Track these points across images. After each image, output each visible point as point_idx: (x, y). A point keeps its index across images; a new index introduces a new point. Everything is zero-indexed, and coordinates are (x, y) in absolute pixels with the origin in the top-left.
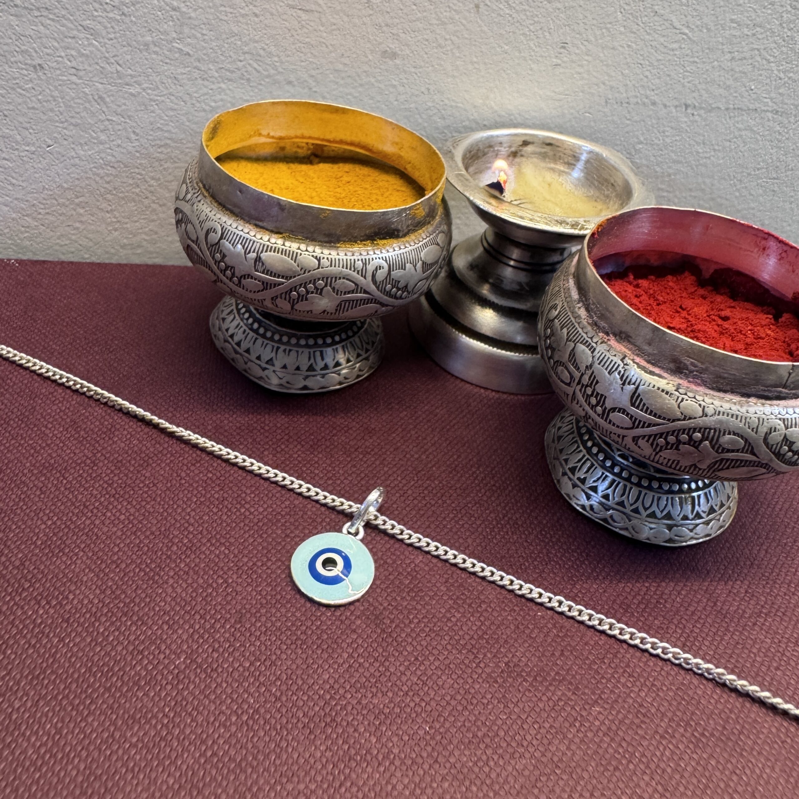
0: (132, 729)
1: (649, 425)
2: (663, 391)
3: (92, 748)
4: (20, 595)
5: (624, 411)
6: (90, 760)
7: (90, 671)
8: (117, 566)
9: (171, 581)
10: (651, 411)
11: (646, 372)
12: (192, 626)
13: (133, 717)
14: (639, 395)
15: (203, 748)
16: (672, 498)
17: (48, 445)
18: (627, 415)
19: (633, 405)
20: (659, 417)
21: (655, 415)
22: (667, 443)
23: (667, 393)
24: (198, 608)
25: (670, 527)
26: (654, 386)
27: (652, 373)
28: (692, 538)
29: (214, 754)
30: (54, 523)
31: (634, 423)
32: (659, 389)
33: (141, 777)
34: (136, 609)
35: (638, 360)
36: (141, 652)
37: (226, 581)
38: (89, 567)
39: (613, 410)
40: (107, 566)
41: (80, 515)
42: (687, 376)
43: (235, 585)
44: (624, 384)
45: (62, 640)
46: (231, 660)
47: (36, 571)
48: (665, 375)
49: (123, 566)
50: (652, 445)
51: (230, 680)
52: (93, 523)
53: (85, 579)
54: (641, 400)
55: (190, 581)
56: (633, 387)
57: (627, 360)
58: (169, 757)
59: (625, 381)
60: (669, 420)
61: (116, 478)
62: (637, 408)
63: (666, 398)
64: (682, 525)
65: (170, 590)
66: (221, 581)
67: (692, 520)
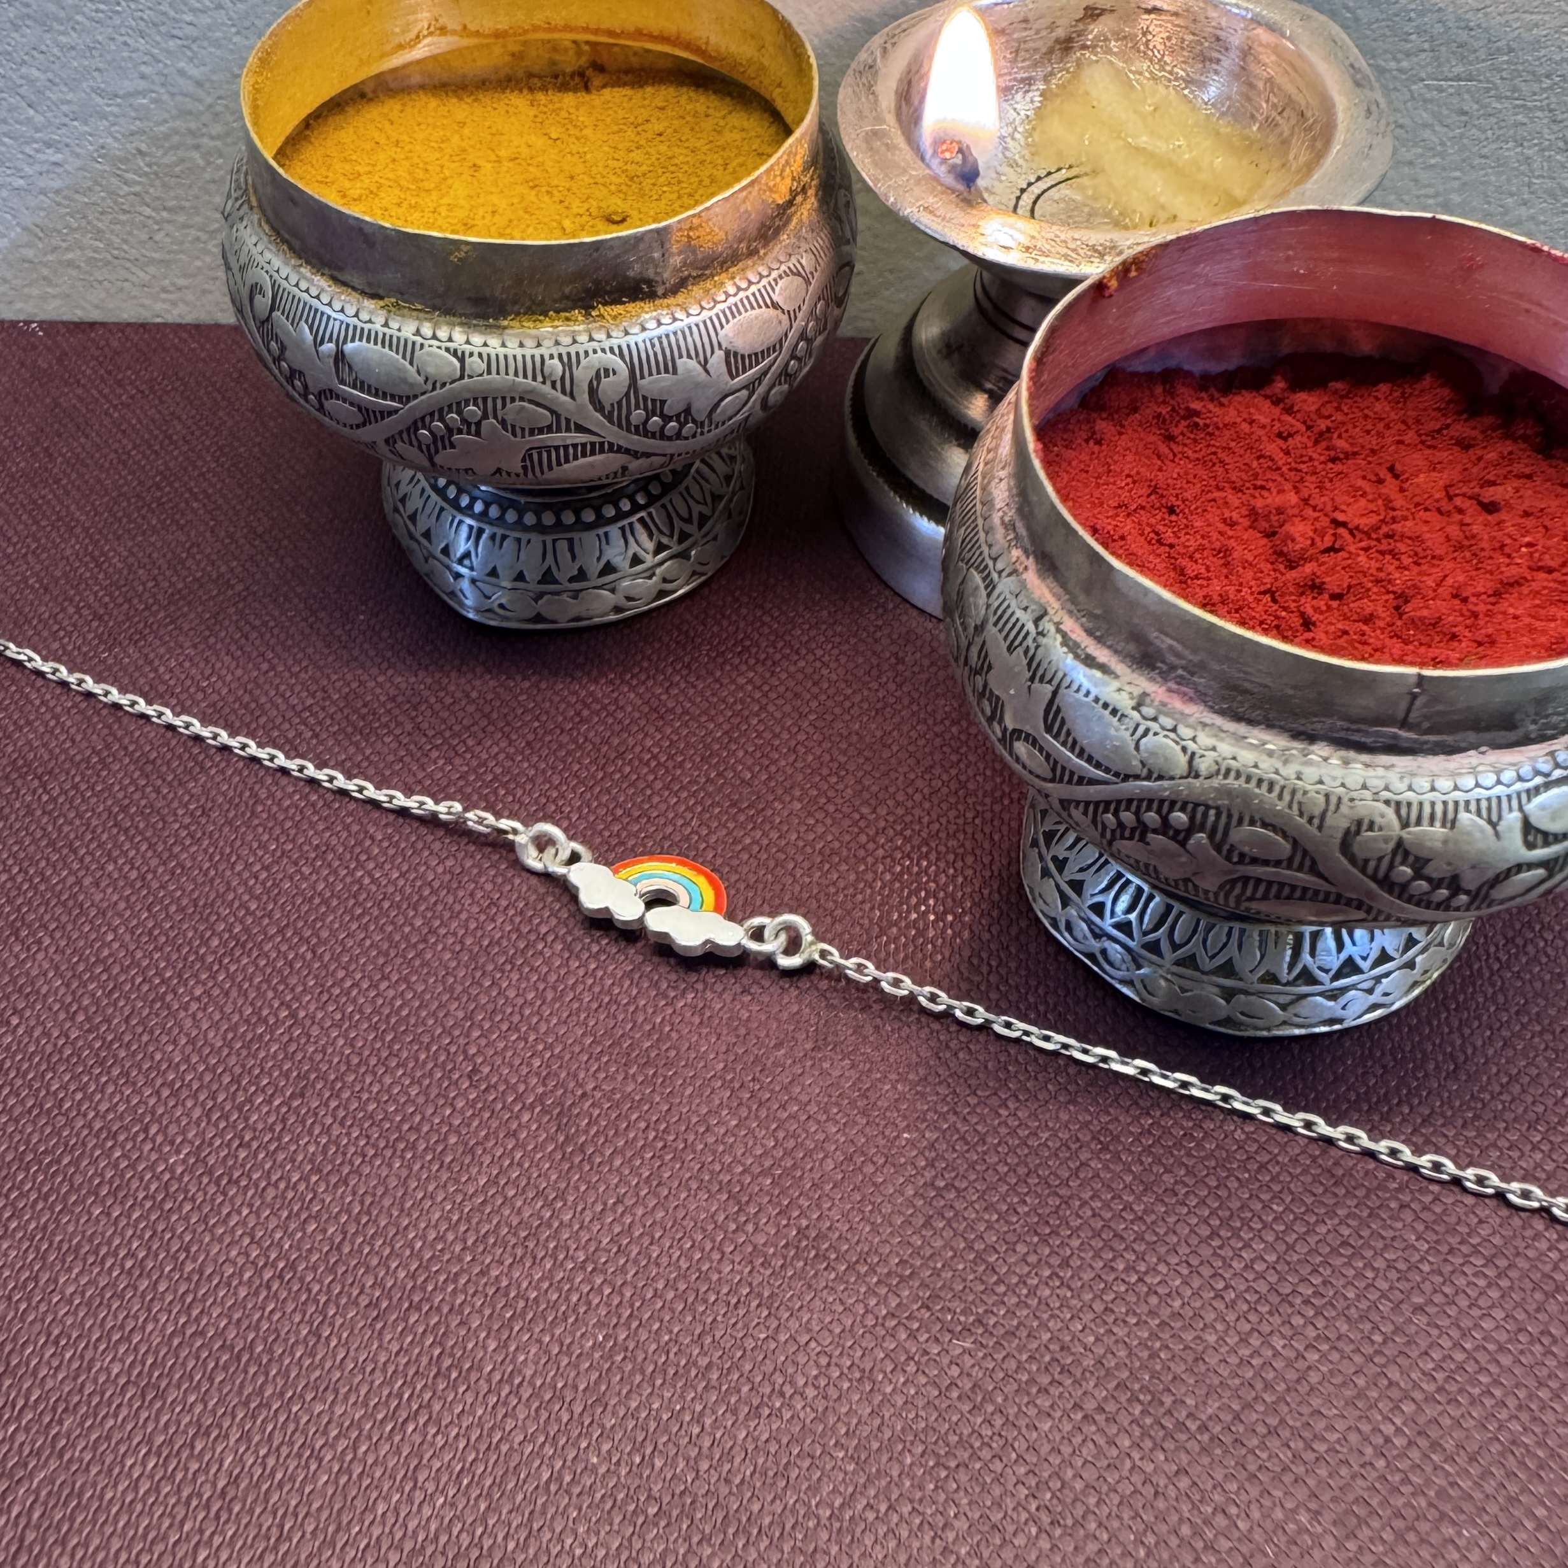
1: (1081, 781)
2: (1105, 706)
5: (1035, 742)
10: (1082, 751)
11: (1077, 657)
14: (1058, 711)
16: (1242, 932)
18: (1041, 750)
19: (1049, 729)
20: (1098, 765)
21: (1089, 760)
22: (1121, 825)
23: (1114, 712)
25: (1229, 994)
26: (1088, 694)
27: (1089, 661)
28: (1284, 1023)
31: (1054, 770)
32: (1097, 700)
35: (1070, 625)
39: (1017, 734)
42: (1165, 676)
44: (1032, 679)
48: (1119, 667)
50: (1094, 822)
54: (1063, 722)
56: (1049, 689)
57: (1047, 625)
59: (1037, 671)
60: (1117, 775)
62: (1056, 737)
63: (1110, 724)
64: (1261, 994)
67: (1288, 984)
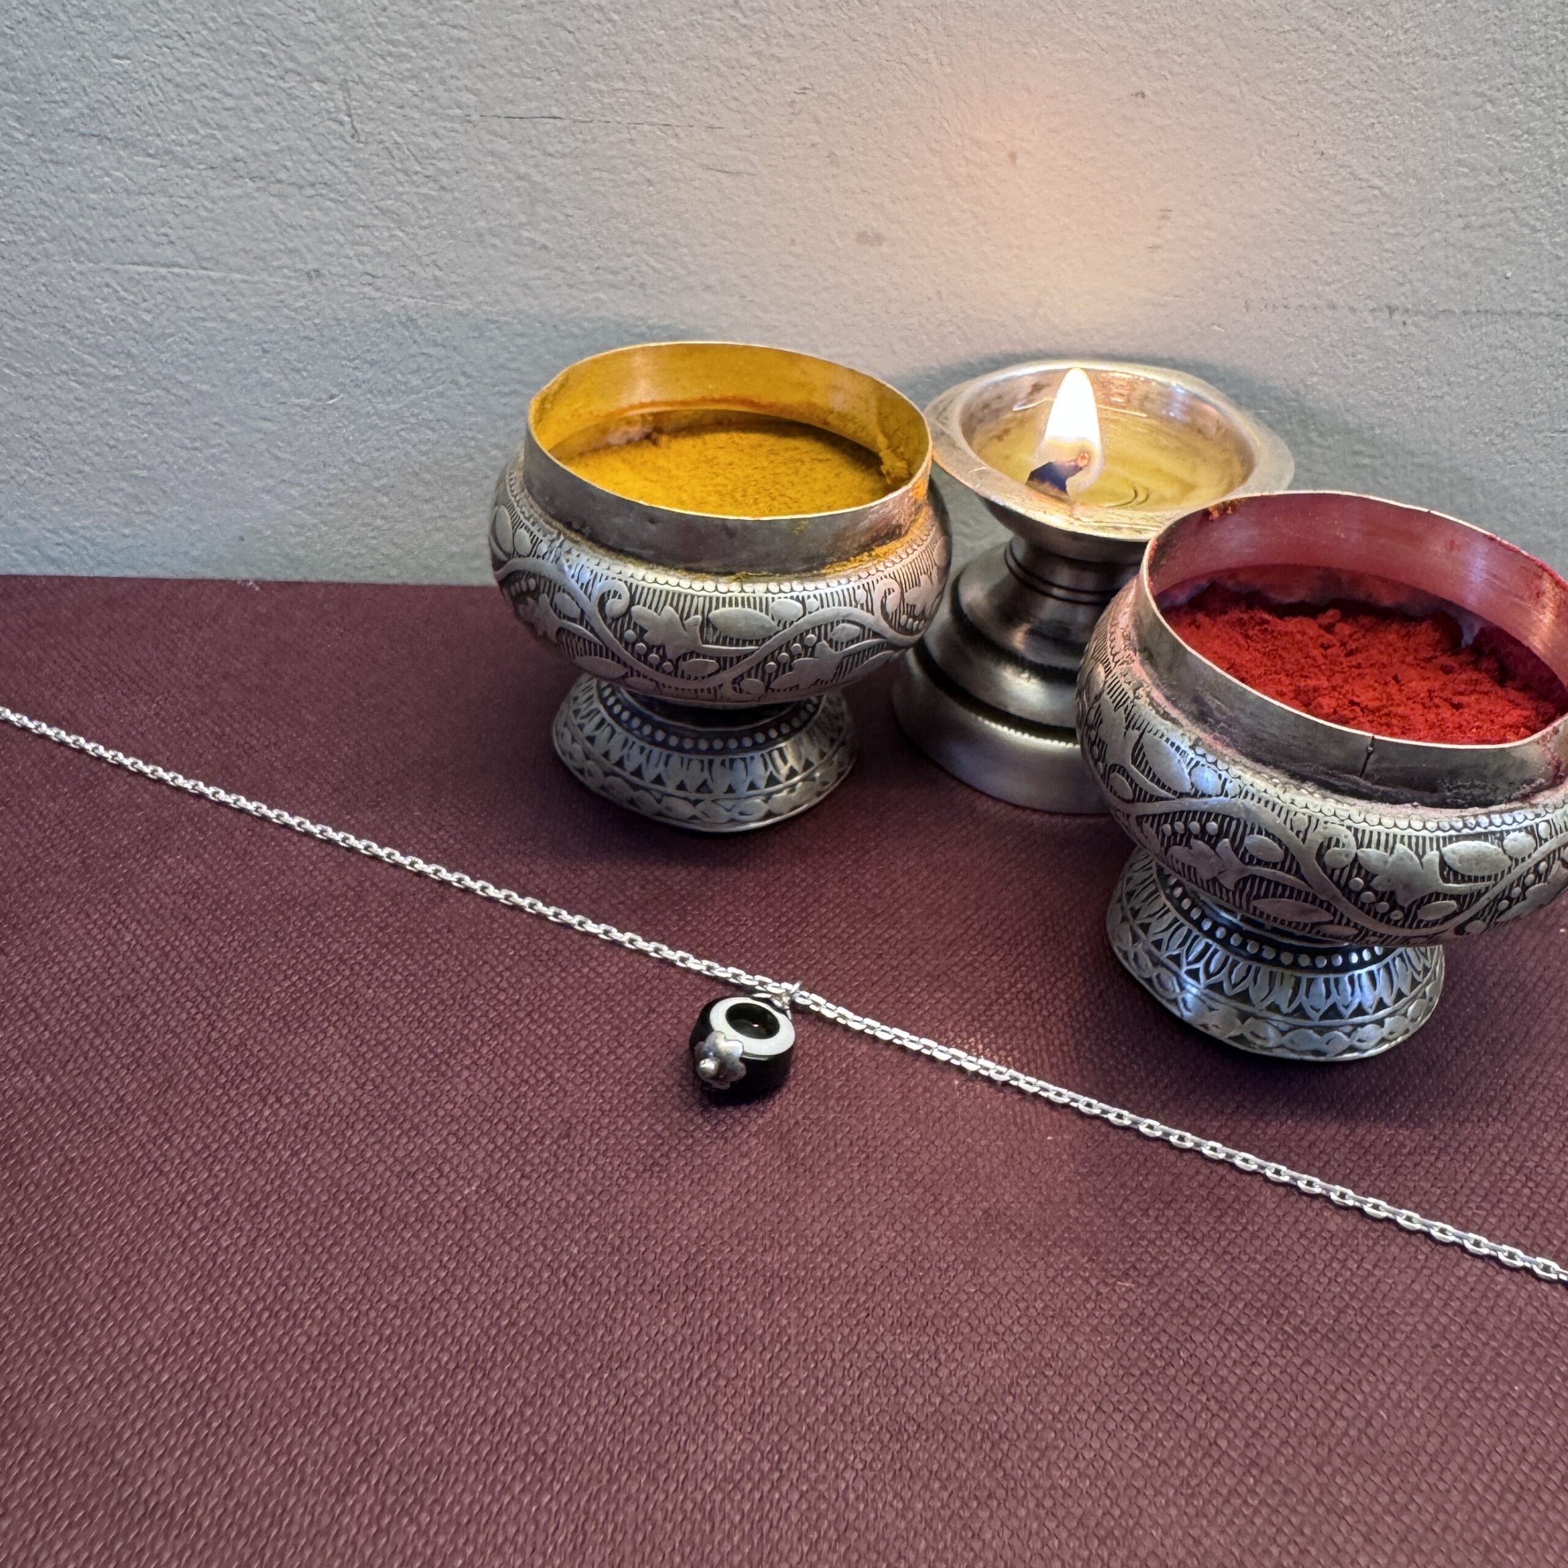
0: (392, 1283)
3: (331, 1306)
4: (238, 1088)
6: (327, 1323)
7: (335, 1199)
8: (385, 1050)
9: (466, 1073)
12: (493, 1141)
13: (394, 1267)
15: (497, 1314)
17: (291, 868)
24: (505, 1112)
29: (512, 1324)
30: (294, 984)
33: (402, 1349)
34: (410, 1112)
36: (413, 1175)
37: (550, 1075)
38: (343, 1051)
40: (369, 1049)
41: (333, 973)
43: (563, 1082)
45: (295, 1154)
46: (548, 1190)
47: (262, 1054)
49: (395, 1049)
51: (544, 1219)
52: (352, 985)
53: (335, 1067)
55: (493, 1075)
58: (444, 1324)
61: (390, 920)
65: (462, 1087)
66: (543, 1075)
